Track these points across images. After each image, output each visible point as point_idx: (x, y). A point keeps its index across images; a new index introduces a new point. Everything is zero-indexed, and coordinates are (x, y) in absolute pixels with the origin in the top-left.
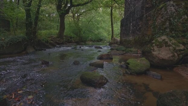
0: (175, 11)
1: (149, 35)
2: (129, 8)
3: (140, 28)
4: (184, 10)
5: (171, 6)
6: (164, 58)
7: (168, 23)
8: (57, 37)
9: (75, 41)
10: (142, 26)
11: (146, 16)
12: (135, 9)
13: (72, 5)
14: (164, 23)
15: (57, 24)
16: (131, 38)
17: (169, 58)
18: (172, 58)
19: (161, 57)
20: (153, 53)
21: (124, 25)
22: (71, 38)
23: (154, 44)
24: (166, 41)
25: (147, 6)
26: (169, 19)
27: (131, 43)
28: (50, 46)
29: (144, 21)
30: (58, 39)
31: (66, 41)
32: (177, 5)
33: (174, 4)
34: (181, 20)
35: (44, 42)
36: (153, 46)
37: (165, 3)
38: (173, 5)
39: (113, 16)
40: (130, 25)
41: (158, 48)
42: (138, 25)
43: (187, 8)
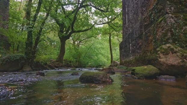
0: (174, 22)
1: (151, 50)
2: (127, 32)
3: (140, 46)
4: (184, 21)
5: (170, 18)
6: (173, 64)
7: (169, 34)
8: (57, 61)
9: (74, 65)
10: (142, 43)
11: (146, 33)
12: (133, 30)
13: (73, 31)
14: (165, 35)
15: (58, 51)
16: (131, 58)
17: (179, 63)
18: (182, 64)
19: (170, 63)
20: (160, 60)
21: (123, 47)
22: (70, 62)
23: (159, 52)
24: (171, 48)
25: (146, 24)
26: (170, 30)
27: (132, 63)
28: (48, 68)
29: (144, 39)
30: (57, 63)
31: (65, 65)
32: (176, 17)
33: (173, 16)
34: (182, 30)
35: (43, 64)
36: (159, 54)
37: (164, 16)
38: (171, 17)
39: (112, 43)
40: (130, 45)
41: (164, 55)
42: (138, 44)
43: (186, 20)
